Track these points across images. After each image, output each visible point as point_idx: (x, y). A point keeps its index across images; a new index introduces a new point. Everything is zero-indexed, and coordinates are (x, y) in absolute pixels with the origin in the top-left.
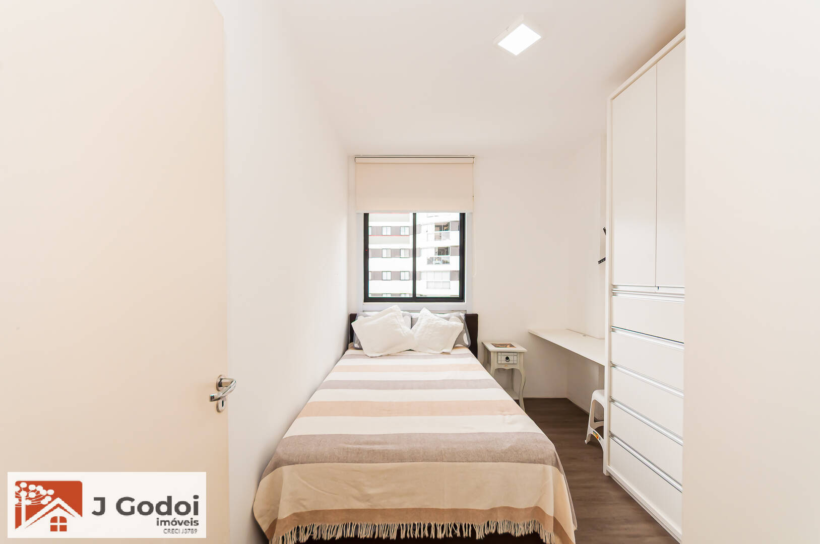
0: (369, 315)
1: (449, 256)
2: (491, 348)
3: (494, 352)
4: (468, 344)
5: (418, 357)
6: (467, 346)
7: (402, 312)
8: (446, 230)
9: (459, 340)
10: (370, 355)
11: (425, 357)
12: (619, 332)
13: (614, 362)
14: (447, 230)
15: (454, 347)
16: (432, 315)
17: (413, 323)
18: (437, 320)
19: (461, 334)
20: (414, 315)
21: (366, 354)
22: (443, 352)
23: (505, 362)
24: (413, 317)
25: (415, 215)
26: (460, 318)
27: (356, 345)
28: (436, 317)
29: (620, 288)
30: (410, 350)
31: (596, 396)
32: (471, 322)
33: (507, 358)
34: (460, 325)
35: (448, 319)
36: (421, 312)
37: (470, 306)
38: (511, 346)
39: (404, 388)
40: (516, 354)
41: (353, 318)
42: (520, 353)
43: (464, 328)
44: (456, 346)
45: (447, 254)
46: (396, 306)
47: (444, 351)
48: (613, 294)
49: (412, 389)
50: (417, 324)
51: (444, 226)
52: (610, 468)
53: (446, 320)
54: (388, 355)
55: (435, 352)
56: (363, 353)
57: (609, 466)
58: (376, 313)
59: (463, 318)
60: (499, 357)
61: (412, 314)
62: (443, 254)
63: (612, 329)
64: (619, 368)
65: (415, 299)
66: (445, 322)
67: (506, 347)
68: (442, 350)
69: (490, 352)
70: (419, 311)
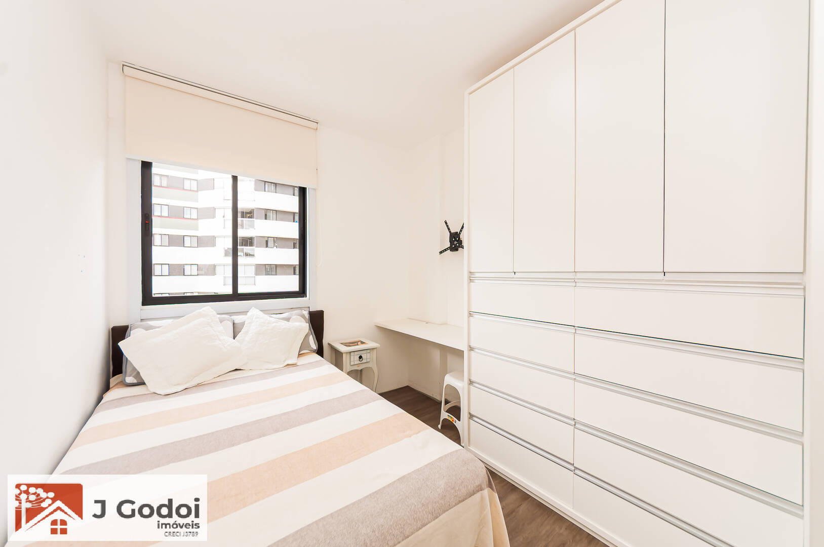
0: (152, 324)
1: (253, 247)
2: (343, 349)
3: (347, 353)
4: (316, 348)
5: (253, 378)
6: (314, 352)
7: (219, 316)
8: (249, 217)
9: (304, 345)
10: (163, 393)
11: (263, 376)
12: (476, 316)
13: (473, 345)
14: (251, 218)
15: (300, 355)
16: (266, 317)
17: (237, 330)
18: (275, 322)
19: (307, 336)
20: (238, 319)
21: (152, 390)
22: (288, 365)
23: (360, 362)
24: (235, 322)
25: (235, 179)
26: (303, 316)
27: (130, 380)
28: (271, 318)
29: (477, 275)
30: (236, 370)
31: (449, 380)
32: (317, 321)
33: (360, 357)
34: (304, 326)
35: (288, 319)
36: (248, 313)
37: (314, 301)
38: (363, 343)
39: (249, 439)
40: (368, 351)
41: (119, 333)
42: (373, 349)
43: (310, 329)
44: (301, 353)
45: (251, 244)
46: (208, 307)
47: (290, 362)
48: (471, 280)
49: (264, 435)
50: (243, 331)
51: (247, 213)
52: (471, 449)
53: (286, 322)
54: (198, 385)
55: (275, 366)
56: (148, 390)
57: (469, 447)
58: (170, 321)
59: (307, 316)
60: (352, 357)
61: (234, 317)
62: (246, 245)
63: (470, 314)
64: (476, 350)
65: (236, 296)
66: (284, 324)
67: (358, 345)
68: (285, 361)
69: (342, 353)
70: (245, 313)
